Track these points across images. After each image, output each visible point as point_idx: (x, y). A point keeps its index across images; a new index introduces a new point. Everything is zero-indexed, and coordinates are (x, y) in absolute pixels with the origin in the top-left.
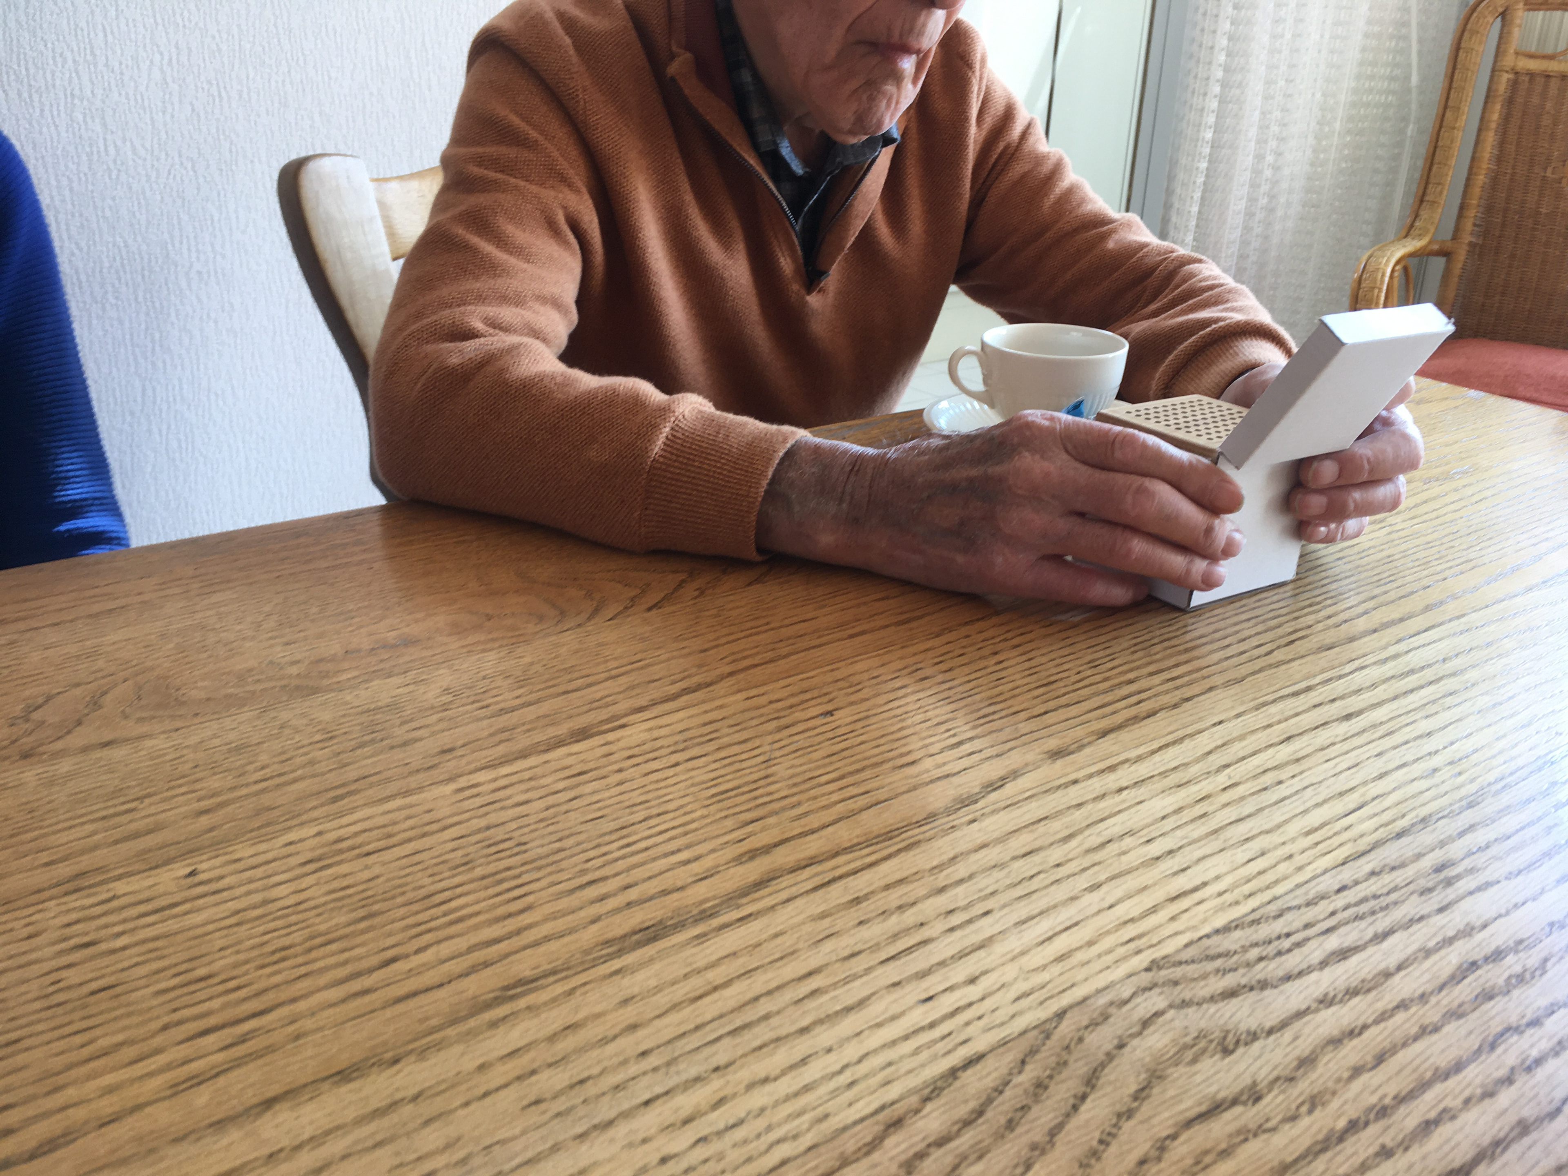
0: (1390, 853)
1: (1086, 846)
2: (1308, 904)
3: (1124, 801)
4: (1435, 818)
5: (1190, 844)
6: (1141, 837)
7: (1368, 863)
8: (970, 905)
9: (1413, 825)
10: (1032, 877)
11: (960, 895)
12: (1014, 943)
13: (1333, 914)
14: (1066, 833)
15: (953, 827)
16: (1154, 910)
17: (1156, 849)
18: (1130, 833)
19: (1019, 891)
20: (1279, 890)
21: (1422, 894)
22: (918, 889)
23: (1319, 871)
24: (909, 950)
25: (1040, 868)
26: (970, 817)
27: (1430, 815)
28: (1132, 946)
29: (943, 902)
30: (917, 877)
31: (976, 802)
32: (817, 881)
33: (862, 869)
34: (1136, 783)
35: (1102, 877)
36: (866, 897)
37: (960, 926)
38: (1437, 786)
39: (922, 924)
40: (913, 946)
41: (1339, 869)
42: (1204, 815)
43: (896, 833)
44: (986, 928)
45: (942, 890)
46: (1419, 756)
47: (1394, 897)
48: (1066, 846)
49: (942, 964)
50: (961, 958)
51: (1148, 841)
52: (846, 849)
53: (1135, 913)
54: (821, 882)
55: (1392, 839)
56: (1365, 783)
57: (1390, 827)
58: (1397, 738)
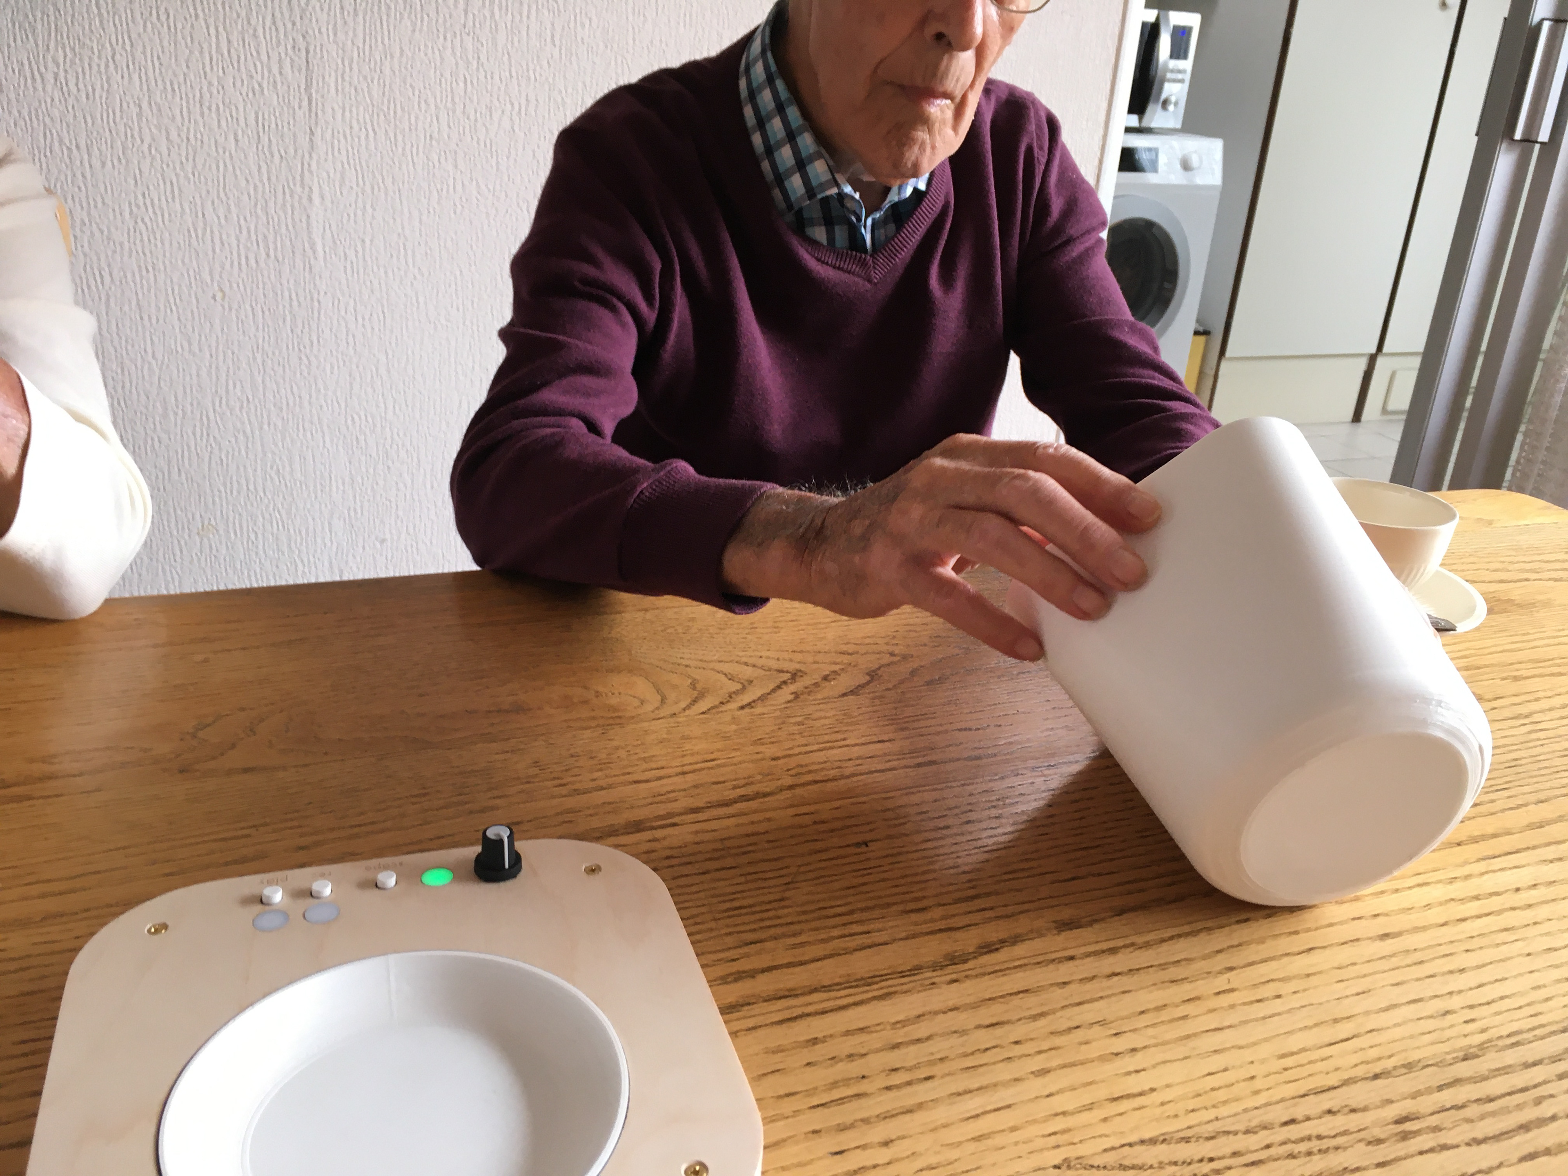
0: (1357, 1095)
1: (1053, 1028)
2: (1247, 1132)
3: (1109, 988)
4: (1421, 1065)
5: (1155, 1045)
6: (1110, 1028)
7: (1331, 1099)
8: (917, 1066)
9: (1395, 1068)
10: (987, 1049)
11: (909, 1055)
12: (940, 1114)
13: (1268, 1147)
14: (1039, 1011)
15: (933, 984)
16: (1090, 1107)
17: (1120, 1044)
18: (1101, 1023)
19: (969, 1062)
20: (1223, 1111)
21: (1369, 1143)
22: (873, 1041)
23: (1274, 1099)
24: (841, 1101)
25: (998, 1042)
26: (954, 976)
27: (1419, 1061)
28: (1053, 1140)
29: (894, 1058)
30: (878, 1028)
31: (965, 961)
32: (787, 1014)
33: (832, 1011)
34: (1131, 970)
35: (1054, 1063)
36: (824, 1040)
37: (898, 1087)
38: (1443, 1029)
39: (863, 1077)
40: (848, 1097)
41: (1297, 1100)
42: (1185, 1017)
43: (878, 979)
44: (922, 1093)
45: (896, 1046)
46: (1438, 993)
47: (1340, 1140)
48: (1033, 1024)
49: (866, 1121)
50: (885, 1118)
51: (1116, 1034)
52: (824, 987)
53: (1070, 1107)
54: (789, 1017)
55: (1366, 1079)
56: (1367, 1013)
57: (1370, 1066)
58: (1427, 969)
